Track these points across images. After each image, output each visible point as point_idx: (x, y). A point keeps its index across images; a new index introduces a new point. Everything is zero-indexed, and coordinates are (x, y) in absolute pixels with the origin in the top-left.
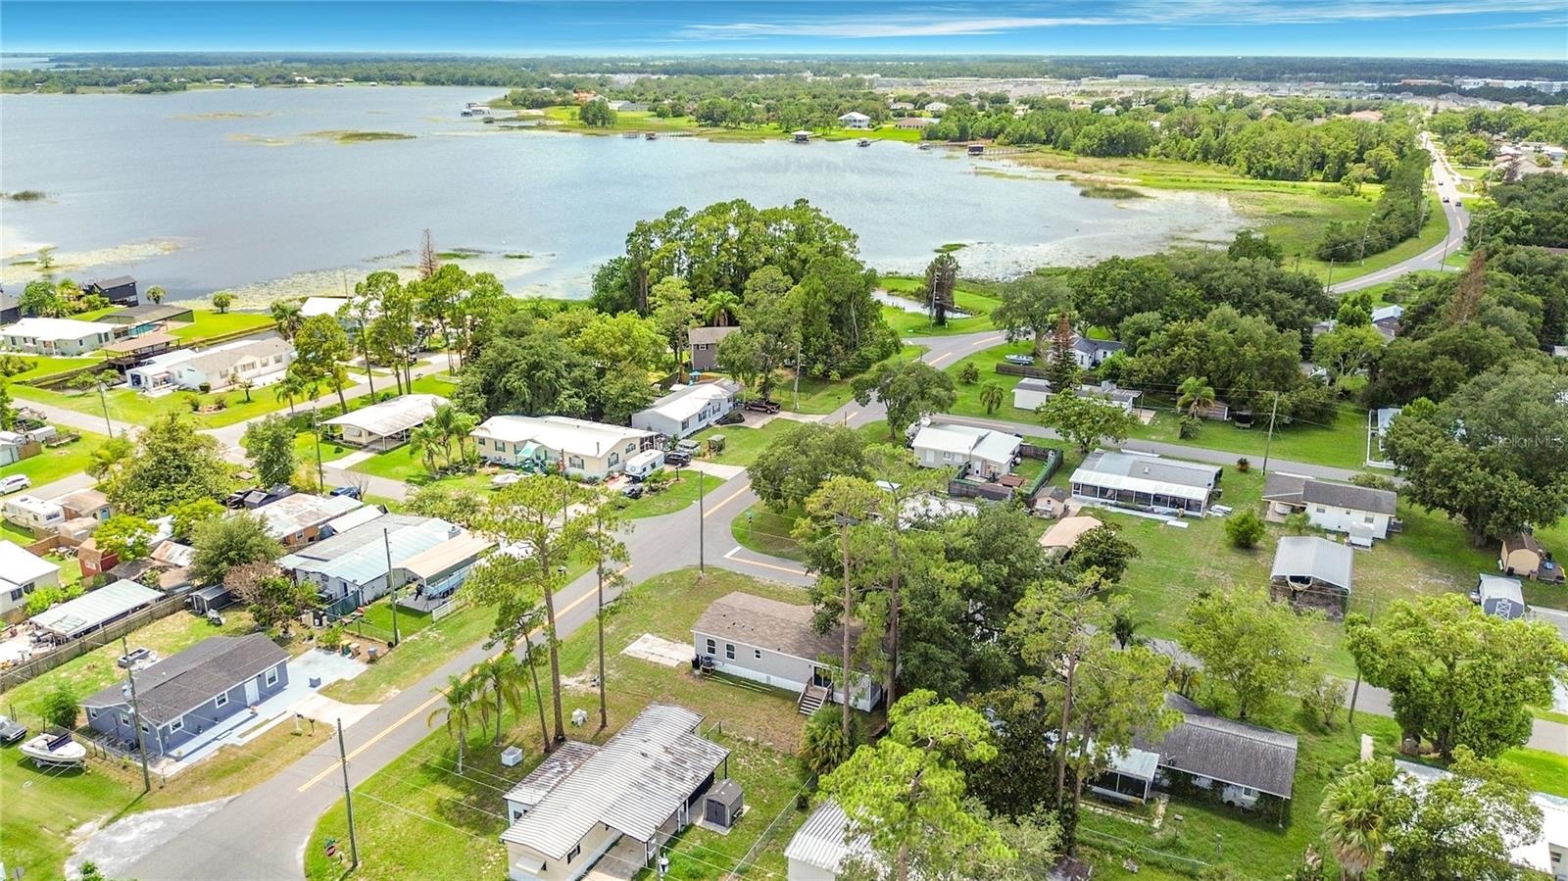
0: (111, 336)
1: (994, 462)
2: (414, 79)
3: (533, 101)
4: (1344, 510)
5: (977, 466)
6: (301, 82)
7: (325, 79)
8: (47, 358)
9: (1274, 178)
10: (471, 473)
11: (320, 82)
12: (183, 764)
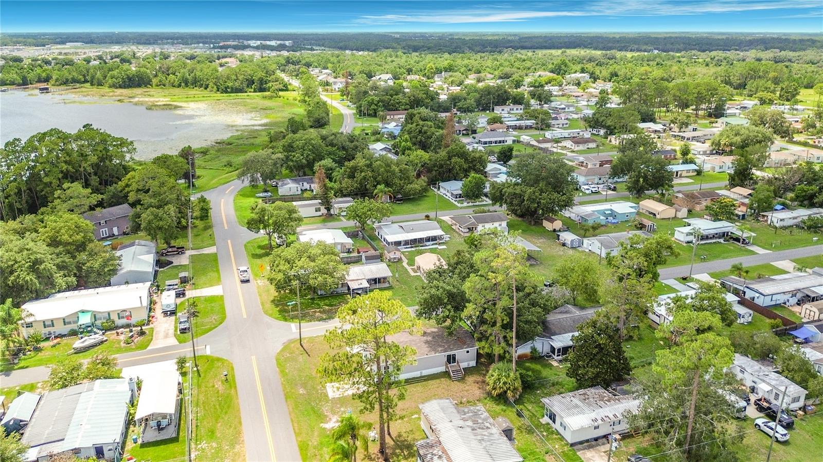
1: (348, 243)
4: (491, 224)
9: (231, 92)
10: (37, 350)
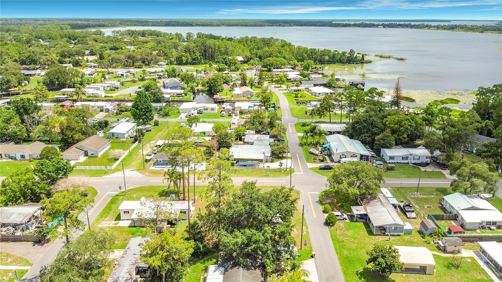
12: (154, 169)
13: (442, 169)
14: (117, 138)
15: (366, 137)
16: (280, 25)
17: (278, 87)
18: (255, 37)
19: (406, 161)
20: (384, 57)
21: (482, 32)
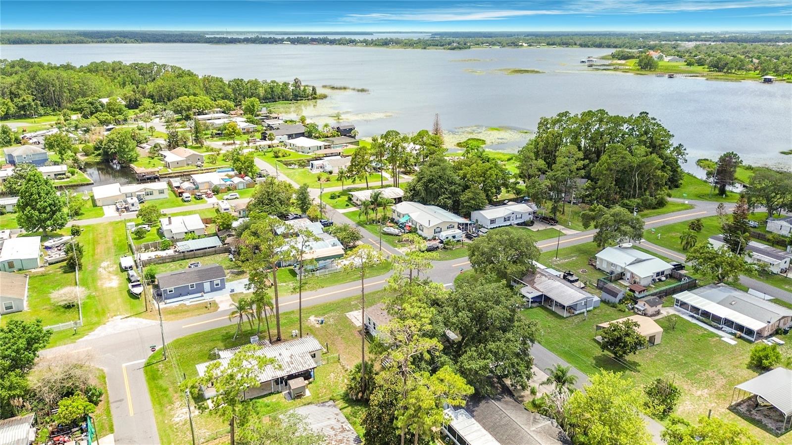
0: (323, 147)
1: (637, 276)
2: (575, 44)
3: (622, 56)
5: (628, 275)
6: (522, 45)
7: (533, 44)
8: (296, 153)
11: (530, 46)
12: (166, 306)
13: (551, 225)
14: (20, 270)
15: (445, 200)
16: (117, 41)
17: (229, 144)
18: (120, 63)
19: (508, 223)
20: (337, 88)
21: (425, 48)
